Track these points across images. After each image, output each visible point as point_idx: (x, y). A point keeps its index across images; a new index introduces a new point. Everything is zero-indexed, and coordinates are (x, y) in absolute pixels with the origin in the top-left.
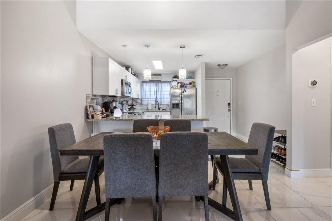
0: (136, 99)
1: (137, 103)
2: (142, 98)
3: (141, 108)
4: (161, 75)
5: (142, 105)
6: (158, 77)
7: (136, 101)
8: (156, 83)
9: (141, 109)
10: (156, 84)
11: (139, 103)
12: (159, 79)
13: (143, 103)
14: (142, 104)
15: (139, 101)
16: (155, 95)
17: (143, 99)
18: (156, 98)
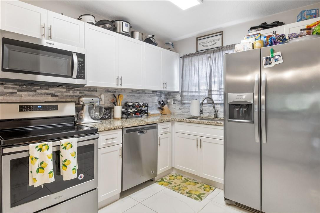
0: (174, 94)
1: (175, 102)
2: (182, 91)
3: (181, 111)
4: (222, 33)
5: (183, 106)
6: (214, 40)
7: (174, 98)
8: (209, 55)
9: (182, 113)
10: (210, 57)
11: (179, 101)
12: (219, 44)
13: (184, 102)
14: (184, 104)
15: (178, 97)
16: (209, 84)
17: (184, 94)
18: (210, 90)
